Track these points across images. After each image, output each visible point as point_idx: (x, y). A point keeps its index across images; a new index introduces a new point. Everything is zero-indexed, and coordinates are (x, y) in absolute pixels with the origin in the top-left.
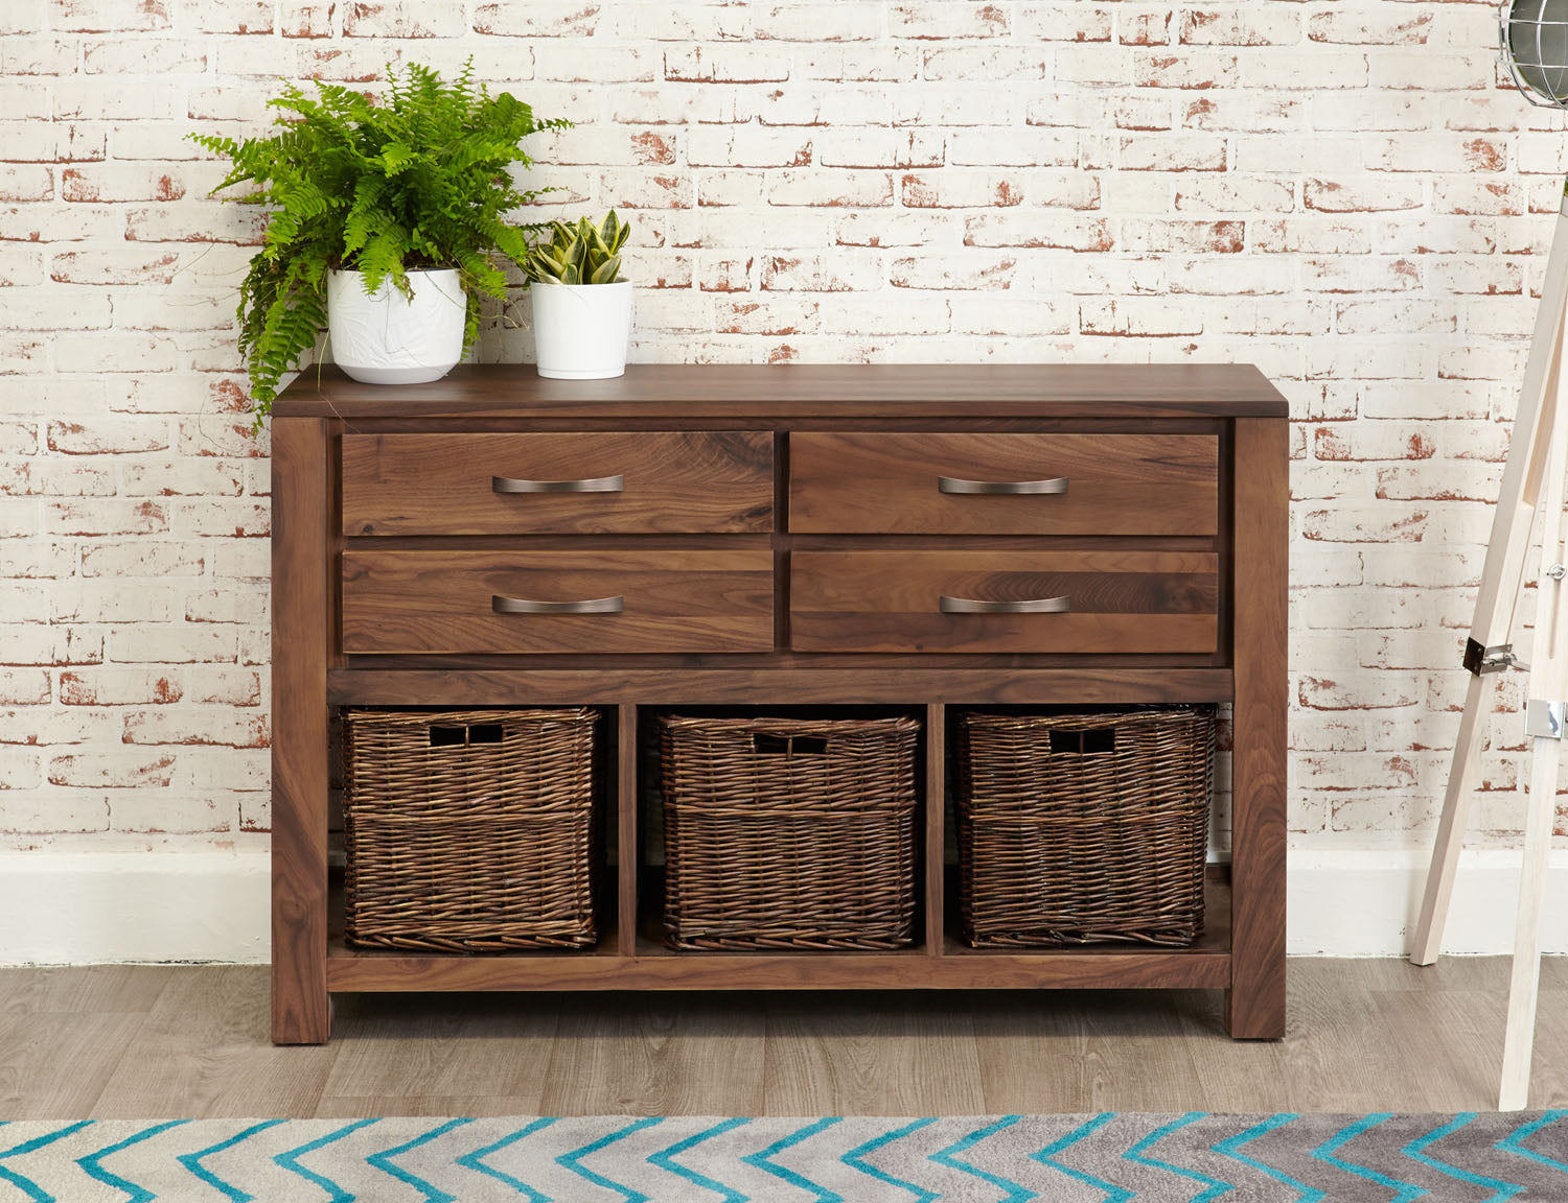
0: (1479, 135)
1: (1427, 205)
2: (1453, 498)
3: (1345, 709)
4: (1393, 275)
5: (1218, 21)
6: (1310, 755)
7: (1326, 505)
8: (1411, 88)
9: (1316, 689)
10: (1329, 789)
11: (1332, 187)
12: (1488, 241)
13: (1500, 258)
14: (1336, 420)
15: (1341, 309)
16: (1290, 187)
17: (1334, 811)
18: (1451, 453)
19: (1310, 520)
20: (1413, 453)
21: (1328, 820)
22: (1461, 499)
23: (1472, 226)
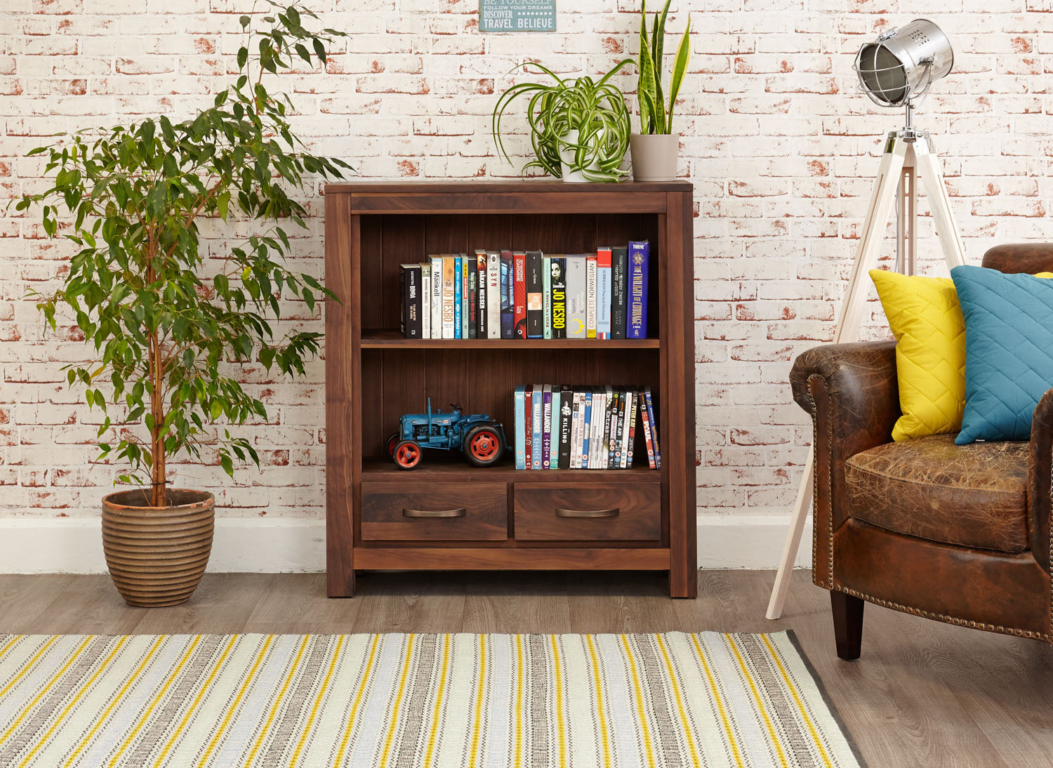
0: (814, 158)
1: (790, 192)
2: (806, 339)
3: (754, 445)
4: (773, 228)
5: (685, 103)
6: (736, 468)
7: (742, 343)
8: (780, 135)
9: (739, 435)
10: (746, 485)
11: (742, 184)
12: (821, 211)
13: (826, 219)
14: (746, 300)
15: (748, 245)
16: (722, 185)
17: (749, 497)
18: (804, 317)
19: (734, 350)
20: (785, 317)
21: (746, 501)
22: (810, 339)
23: (812, 203)
